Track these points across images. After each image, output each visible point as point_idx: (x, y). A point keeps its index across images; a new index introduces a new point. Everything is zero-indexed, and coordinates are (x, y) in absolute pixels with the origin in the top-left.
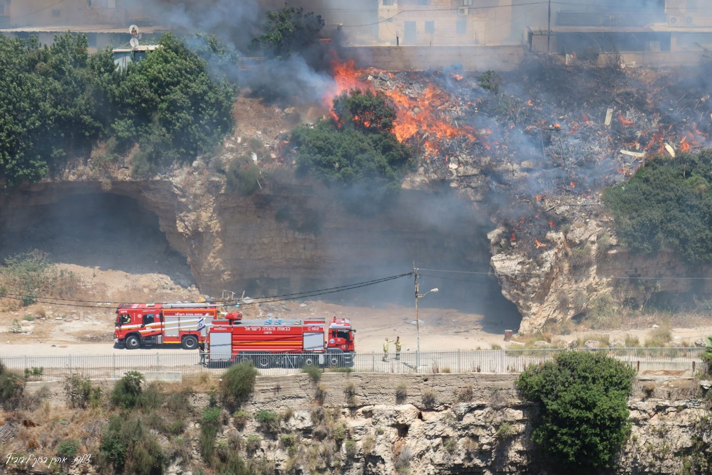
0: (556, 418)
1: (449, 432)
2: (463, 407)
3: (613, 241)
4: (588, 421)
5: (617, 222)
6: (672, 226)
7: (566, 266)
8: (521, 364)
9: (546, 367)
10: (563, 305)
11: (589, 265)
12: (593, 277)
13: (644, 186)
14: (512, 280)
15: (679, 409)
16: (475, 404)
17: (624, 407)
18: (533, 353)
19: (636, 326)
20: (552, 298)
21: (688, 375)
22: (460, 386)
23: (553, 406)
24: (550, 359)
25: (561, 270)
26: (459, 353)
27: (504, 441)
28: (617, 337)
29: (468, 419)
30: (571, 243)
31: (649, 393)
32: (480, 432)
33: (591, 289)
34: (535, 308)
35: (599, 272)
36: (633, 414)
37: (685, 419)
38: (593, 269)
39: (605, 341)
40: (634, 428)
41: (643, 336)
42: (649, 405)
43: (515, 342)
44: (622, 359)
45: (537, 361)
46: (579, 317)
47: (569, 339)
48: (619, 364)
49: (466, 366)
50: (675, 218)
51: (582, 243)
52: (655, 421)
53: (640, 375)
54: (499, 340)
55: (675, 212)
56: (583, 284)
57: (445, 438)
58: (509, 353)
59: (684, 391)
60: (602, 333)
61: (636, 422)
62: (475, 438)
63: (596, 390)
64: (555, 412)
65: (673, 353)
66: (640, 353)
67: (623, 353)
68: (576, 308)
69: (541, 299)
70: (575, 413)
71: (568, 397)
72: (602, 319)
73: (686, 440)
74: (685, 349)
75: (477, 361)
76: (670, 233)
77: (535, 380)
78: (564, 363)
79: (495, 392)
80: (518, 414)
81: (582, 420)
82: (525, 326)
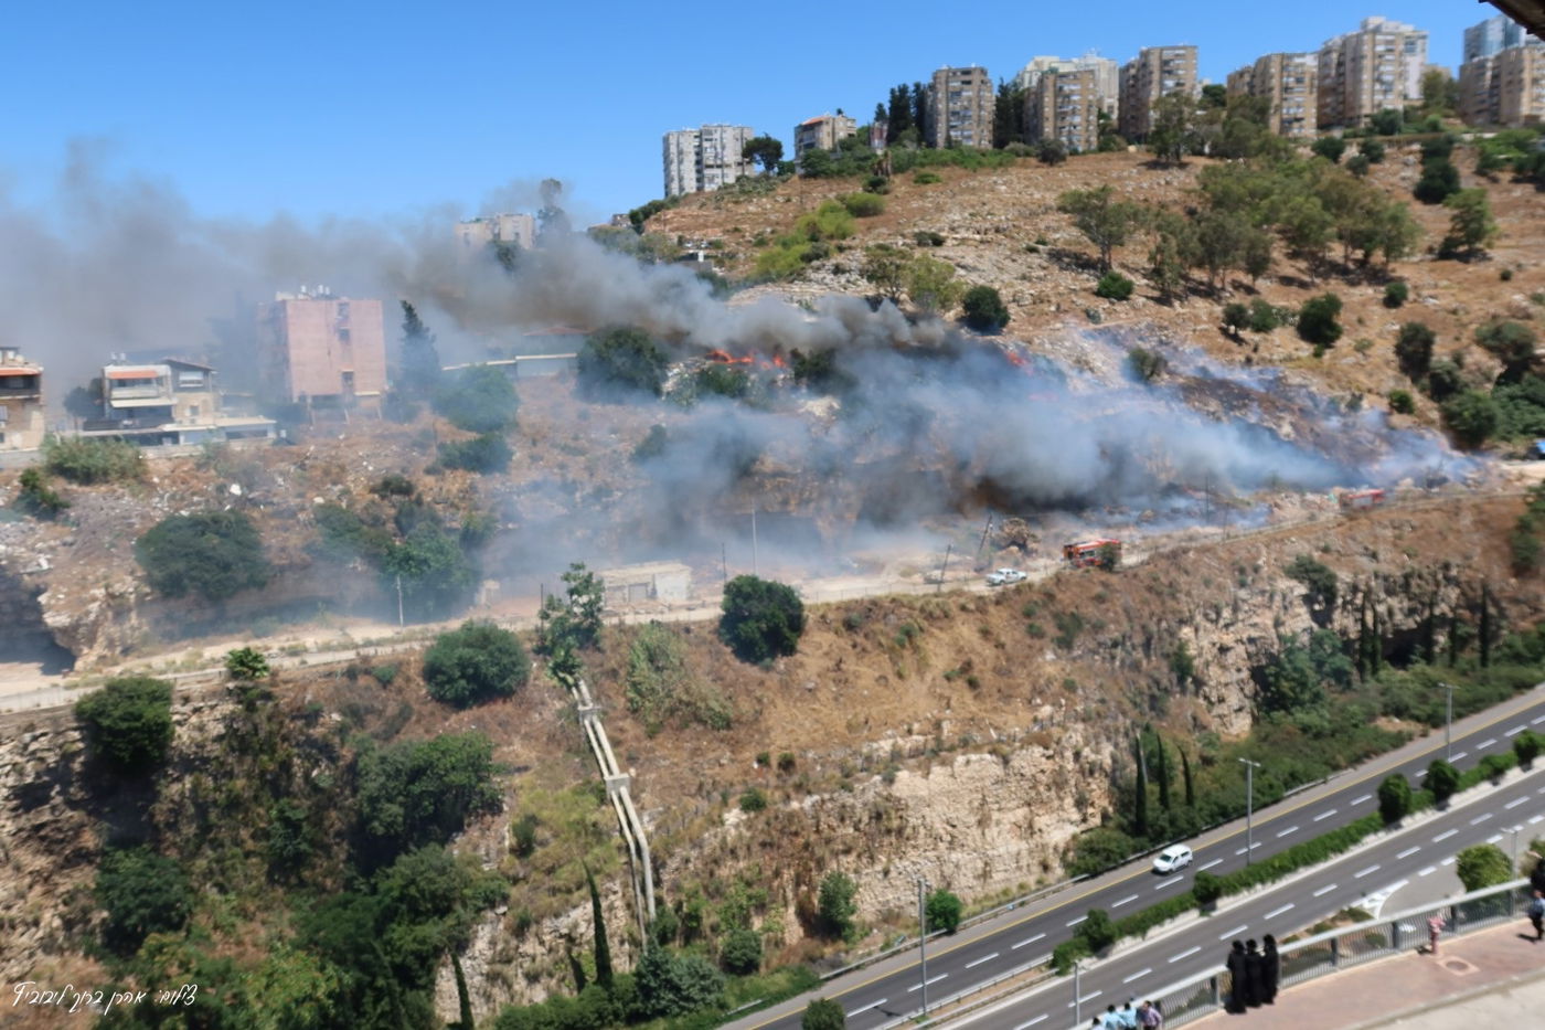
0: (111, 731)
1: (18, 759)
2: (27, 737)
3: (148, 590)
4: (137, 729)
5: (150, 575)
6: (194, 573)
7: (110, 614)
8: (75, 696)
9: (98, 694)
10: (111, 644)
11: (130, 610)
12: (134, 619)
13: (169, 547)
14: (64, 630)
15: (212, 708)
16: (38, 732)
17: (167, 713)
18: (87, 685)
19: (174, 650)
20: (101, 639)
21: (216, 682)
22: (24, 721)
23: (106, 722)
24: (101, 687)
25: (106, 618)
26: (19, 695)
27: (68, 757)
28: (158, 661)
29: (33, 747)
30: (111, 596)
31: (186, 700)
32: (45, 754)
33: (133, 629)
34: (86, 651)
35: (139, 615)
36: (176, 718)
37: (217, 714)
38: (133, 615)
39: (149, 666)
40: (178, 730)
41: (179, 657)
42: (188, 709)
43: (72, 678)
44: (162, 677)
45: (90, 691)
46: (126, 651)
47: (117, 670)
48: (160, 682)
49: (26, 704)
50: (196, 567)
51: (122, 595)
52: (194, 719)
53: (178, 688)
54: (58, 679)
55: (195, 563)
56: (127, 625)
57: (15, 765)
58: (68, 688)
59: (214, 694)
60: (145, 661)
61: (179, 723)
62: (42, 760)
63: (140, 704)
64: (109, 727)
65: (203, 667)
66: (177, 671)
67: (161, 673)
68: (122, 644)
69: (91, 641)
70: (124, 725)
71: (117, 713)
72: (145, 650)
73: (220, 729)
74: (214, 661)
75: (36, 699)
76: (193, 579)
77: (90, 705)
78: (114, 688)
79: (55, 721)
80: (76, 735)
81: (130, 730)
82: (79, 665)
